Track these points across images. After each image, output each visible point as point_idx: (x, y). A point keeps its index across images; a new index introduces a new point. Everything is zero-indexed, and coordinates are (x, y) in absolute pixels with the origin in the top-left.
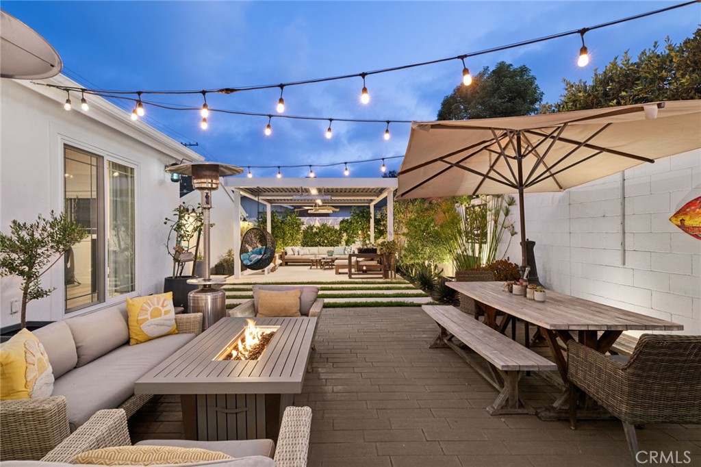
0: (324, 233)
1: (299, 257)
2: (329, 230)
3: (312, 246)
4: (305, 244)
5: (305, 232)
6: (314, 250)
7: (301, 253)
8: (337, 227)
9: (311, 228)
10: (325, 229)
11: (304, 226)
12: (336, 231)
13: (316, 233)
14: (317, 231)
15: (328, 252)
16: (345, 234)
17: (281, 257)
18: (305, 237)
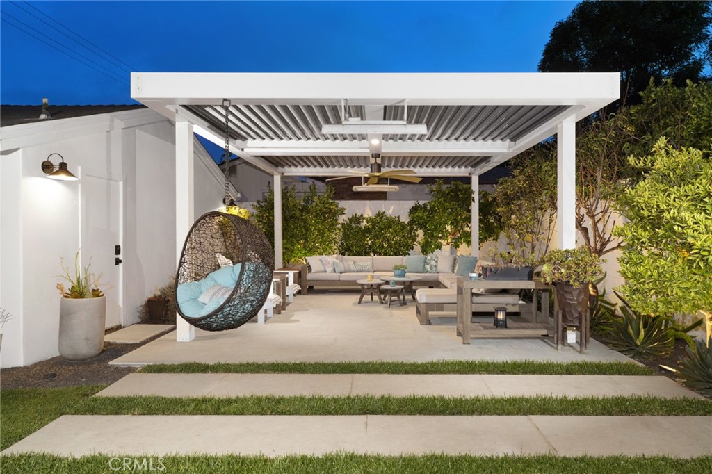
0: (381, 230)
1: (335, 276)
2: (391, 223)
3: (359, 254)
4: (346, 250)
5: (346, 227)
7: (339, 268)
8: (405, 219)
9: (357, 219)
10: (382, 223)
12: (403, 226)
13: (367, 230)
14: (369, 225)
15: (394, 267)
16: (420, 232)
17: (299, 278)
18: (346, 236)
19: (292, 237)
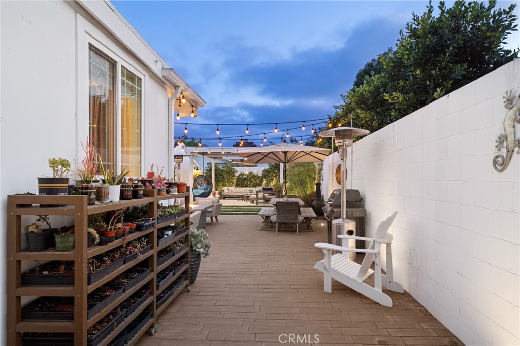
0: (250, 178)
1: (232, 194)
2: (254, 176)
3: (242, 187)
4: (237, 186)
5: (239, 178)
6: (243, 189)
7: (234, 191)
8: (260, 174)
9: (242, 174)
10: (252, 176)
11: (238, 174)
12: (259, 177)
13: (245, 178)
14: (246, 177)
15: (250, 190)
16: (264, 179)
17: (220, 194)
18: (237, 181)
19: (218, 180)
